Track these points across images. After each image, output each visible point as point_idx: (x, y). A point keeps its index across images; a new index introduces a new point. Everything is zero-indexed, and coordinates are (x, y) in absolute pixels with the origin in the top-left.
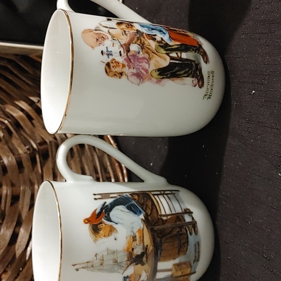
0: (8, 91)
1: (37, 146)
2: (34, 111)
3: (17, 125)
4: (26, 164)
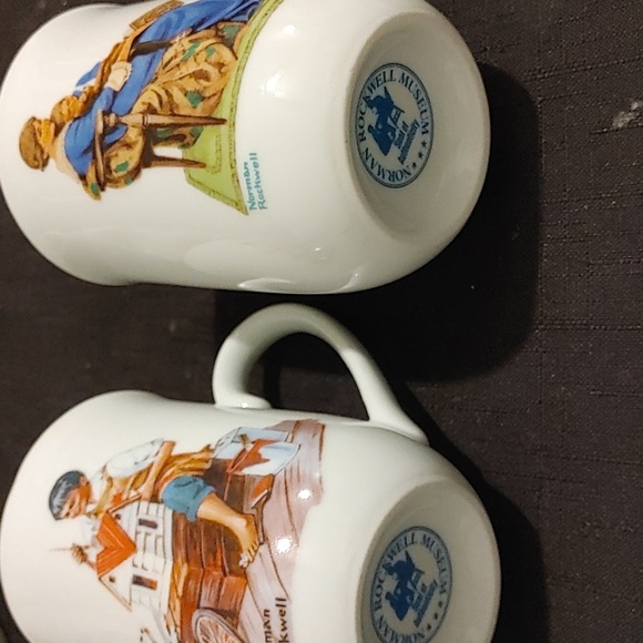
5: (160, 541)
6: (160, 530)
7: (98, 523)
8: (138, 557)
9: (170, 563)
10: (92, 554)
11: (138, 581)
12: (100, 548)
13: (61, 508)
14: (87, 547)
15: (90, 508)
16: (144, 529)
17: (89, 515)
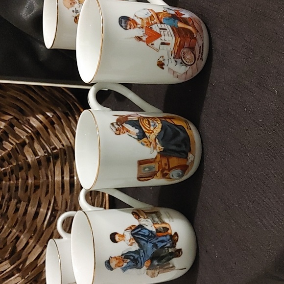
0: (31, 106)
1: (51, 151)
2: (49, 124)
3: (37, 134)
4: (44, 163)
5: (169, 33)
6: (168, 30)
7: (144, 30)
8: (163, 38)
9: (174, 38)
10: (144, 38)
11: (163, 44)
12: (147, 37)
13: (126, 26)
14: (142, 37)
15: (138, 26)
16: (162, 31)
17: (139, 28)
